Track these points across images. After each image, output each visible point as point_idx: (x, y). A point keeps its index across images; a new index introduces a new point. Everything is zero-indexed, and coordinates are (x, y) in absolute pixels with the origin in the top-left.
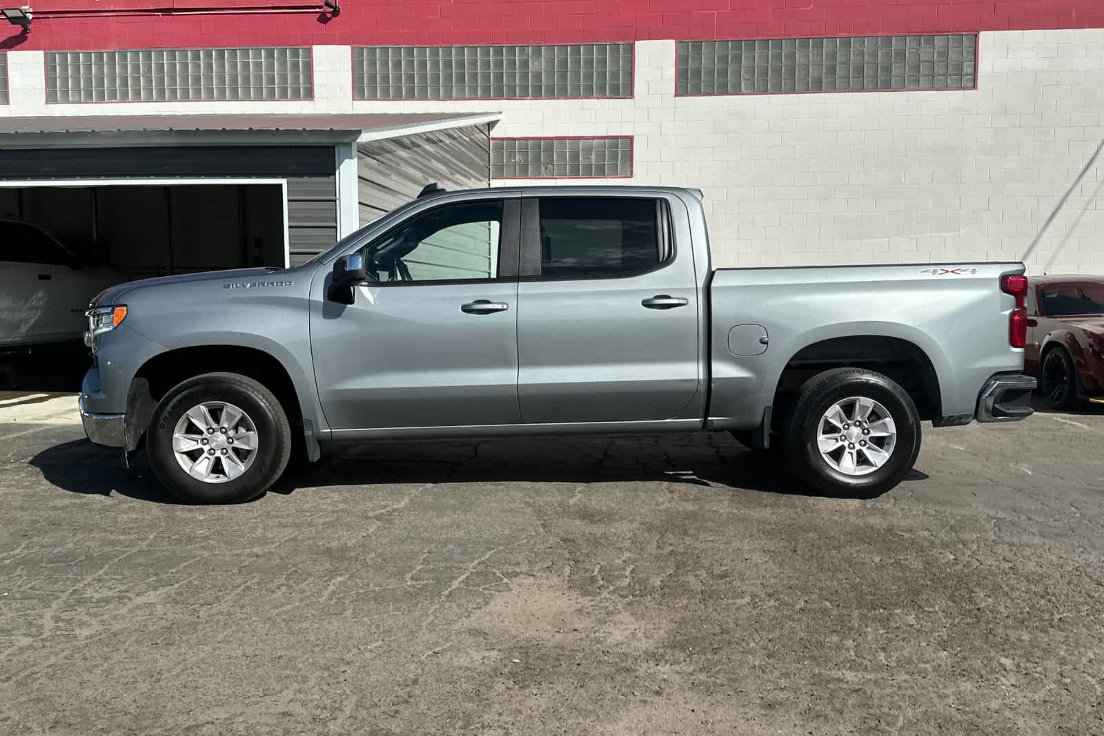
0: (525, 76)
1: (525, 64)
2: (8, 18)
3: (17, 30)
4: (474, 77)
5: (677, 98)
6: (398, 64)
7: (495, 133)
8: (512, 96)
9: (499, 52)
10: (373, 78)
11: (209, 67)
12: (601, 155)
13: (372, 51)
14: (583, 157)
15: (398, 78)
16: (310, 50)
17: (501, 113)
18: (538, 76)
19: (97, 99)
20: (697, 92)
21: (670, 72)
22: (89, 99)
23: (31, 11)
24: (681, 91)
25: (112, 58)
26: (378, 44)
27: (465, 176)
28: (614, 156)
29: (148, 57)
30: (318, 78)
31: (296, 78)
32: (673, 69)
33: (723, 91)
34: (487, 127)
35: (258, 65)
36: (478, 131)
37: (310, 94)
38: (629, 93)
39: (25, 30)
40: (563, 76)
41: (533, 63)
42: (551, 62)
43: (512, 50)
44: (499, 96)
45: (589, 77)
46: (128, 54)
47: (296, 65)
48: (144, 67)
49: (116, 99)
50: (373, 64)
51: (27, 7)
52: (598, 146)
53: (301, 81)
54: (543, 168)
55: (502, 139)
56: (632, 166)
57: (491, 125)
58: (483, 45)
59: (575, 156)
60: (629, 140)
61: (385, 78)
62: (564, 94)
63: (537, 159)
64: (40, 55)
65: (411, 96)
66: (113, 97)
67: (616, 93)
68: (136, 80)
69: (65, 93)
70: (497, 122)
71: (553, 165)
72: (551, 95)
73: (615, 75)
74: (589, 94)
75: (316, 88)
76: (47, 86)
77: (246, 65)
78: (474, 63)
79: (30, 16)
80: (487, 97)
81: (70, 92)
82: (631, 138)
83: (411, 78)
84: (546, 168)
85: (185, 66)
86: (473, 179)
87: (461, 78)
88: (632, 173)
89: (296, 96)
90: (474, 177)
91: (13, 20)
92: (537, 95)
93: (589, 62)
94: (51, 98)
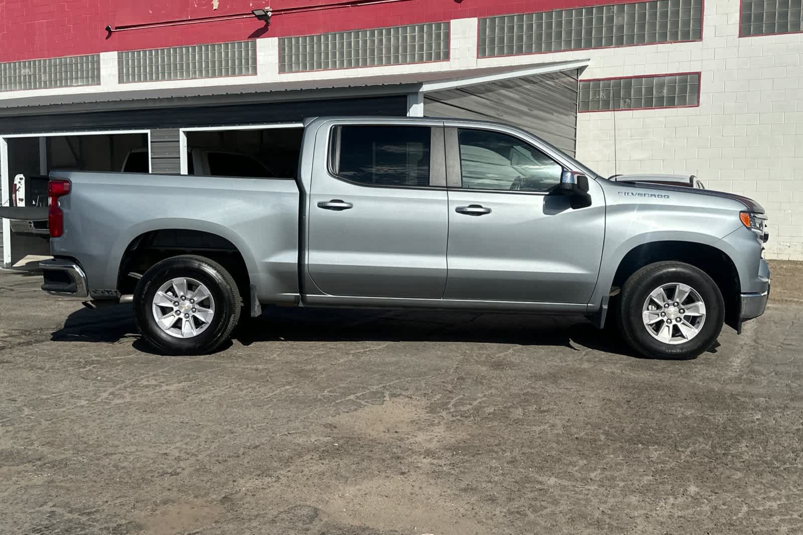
0: (610, 29)
1: (610, 19)
2: (256, 16)
3: (262, 24)
4: (569, 33)
5: (741, 39)
6: (511, 29)
7: (584, 76)
8: (599, 46)
9: (590, 12)
10: (492, 41)
11: (381, 41)
12: (672, 89)
13: (493, 20)
14: (656, 92)
15: (511, 40)
16: (449, 23)
17: (589, 60)
18: (621, 28)
19: (309, 68)
20: (759, 32)
21: (736, 17)
22: (305, 69)
23: (271, 10)
24: (745, 31)
25: (319, 40)
26: (498, 14)
27: (547, 112)
28: (683, 90)
29: (342, 37)
30: (453, 44)
31: (439, 45)
32: (738, 14)
33: (783, 30)
34: (576, 72)
35: (413, 38)
36: (564, 75)
37: (447, 57)
38: (698, 36)
39: (267, 24)
40: (642, 27)
41: (617, 17)
42: (632, 16)
43: (600, 10)
44: (589, 46)
45: (664, 26)
46: (330, 36)
47: (438, 36)
48: (339, 44)
49: (321, 68)
50: (493, 30)
51: (268, 8)
52: (670, 82)
53: (442, 48)
54: (622, 102)
55: (590, 81)
56: (699, 97)
57: (580, 70)
58: (577, 7)
59: (650, 90)
60: (697, 76)
61: (502, 40)
62: (642, 41)
63: (617, 95)
64: (276, 40)
65: (520, 52)
66: (319, 66)
67: (686, 38)
68: (334, 55)
69: (290, 66)
70: (586, 67)
71: (630, 99)
72: (631, 43)
73: (687, 23)
74: (663, 40)
75: (452, 52)
76: (279, 62)
77: (405, 38)
78: (569, 22)
79: (270, 14)
80: (578, 47)
81: (293, 65)
82: (699, 74)
83: (520, 38)
84: (625, 102)
85: (365, 42)
86: (555, 114)
87: (559, 35)
88: (698, 102)
89: (438, 59)
90: (556, 111)
91: (260, 17)
92: (620, 43)
93: (665, 14)
94: (282, 70)
